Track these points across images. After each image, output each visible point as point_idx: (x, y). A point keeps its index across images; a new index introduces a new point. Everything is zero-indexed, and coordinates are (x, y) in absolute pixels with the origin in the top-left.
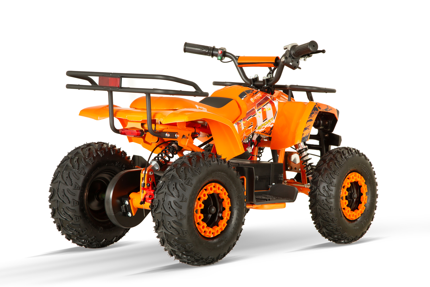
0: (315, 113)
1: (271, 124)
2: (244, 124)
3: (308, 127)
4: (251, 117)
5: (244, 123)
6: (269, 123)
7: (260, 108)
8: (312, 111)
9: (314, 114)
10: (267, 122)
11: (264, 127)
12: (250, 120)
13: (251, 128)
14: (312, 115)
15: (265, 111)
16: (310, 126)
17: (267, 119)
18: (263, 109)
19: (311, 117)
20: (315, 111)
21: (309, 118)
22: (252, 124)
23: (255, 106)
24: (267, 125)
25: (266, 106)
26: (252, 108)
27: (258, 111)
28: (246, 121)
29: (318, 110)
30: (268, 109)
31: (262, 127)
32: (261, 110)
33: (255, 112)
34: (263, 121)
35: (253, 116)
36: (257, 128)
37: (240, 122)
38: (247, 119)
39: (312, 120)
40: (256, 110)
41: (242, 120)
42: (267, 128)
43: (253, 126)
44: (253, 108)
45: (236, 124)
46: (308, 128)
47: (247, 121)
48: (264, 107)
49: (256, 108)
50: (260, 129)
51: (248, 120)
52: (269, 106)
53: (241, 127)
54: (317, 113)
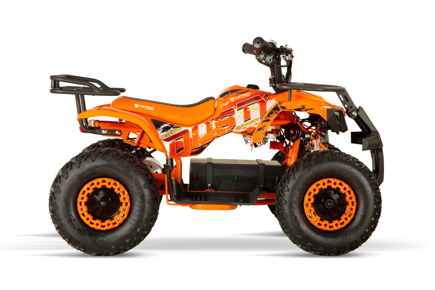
0: (275, 113)
1: (256, 124)
2: (215, 124)
3: (263, 127)
4: (228, 117)
5: (216, 122)
6: (253, 123)
7: (243, 108)
8: (271, 111)
9: (273, 114)
10: (250, 123)
11: (246, 127)
12: (225, 120)
13: (226, 127)
14: (271, 115)
15: (249, 111)
16: (265, 126)
17: (250, 119)
18: (245, 109)
19: (268, 117)
20: (276, 111)
21: (266, 118)
22: (228, 124)
23: (235, 105)
24: (250, 125)
25: (251, 105)
26: (229, 107)
27: (238, 110)
28: (219, 120)
29: (280, 110)
30: (253, 109)
31: (243, 127)
32: (243, 110)
33: (234, 111)
34: (245, 121)
35: (229, 116)
36: (235, 128)
37: (211, 122)
38: (221, 119)
39: (270, 120)
40: (236, 110)
41: (214, 119)
42: (249, 128)
43: (228, 126)
44: (232, 108)
45: (205, 123)
46: (263, 129)
47: (221, 120)
48: (248, 107)
49: (235, 108)
50: (239, 129)
51: (223, 120)
52: (257, 106)
53: (211, 127)
54: (277, 113)
